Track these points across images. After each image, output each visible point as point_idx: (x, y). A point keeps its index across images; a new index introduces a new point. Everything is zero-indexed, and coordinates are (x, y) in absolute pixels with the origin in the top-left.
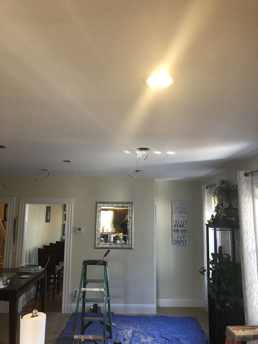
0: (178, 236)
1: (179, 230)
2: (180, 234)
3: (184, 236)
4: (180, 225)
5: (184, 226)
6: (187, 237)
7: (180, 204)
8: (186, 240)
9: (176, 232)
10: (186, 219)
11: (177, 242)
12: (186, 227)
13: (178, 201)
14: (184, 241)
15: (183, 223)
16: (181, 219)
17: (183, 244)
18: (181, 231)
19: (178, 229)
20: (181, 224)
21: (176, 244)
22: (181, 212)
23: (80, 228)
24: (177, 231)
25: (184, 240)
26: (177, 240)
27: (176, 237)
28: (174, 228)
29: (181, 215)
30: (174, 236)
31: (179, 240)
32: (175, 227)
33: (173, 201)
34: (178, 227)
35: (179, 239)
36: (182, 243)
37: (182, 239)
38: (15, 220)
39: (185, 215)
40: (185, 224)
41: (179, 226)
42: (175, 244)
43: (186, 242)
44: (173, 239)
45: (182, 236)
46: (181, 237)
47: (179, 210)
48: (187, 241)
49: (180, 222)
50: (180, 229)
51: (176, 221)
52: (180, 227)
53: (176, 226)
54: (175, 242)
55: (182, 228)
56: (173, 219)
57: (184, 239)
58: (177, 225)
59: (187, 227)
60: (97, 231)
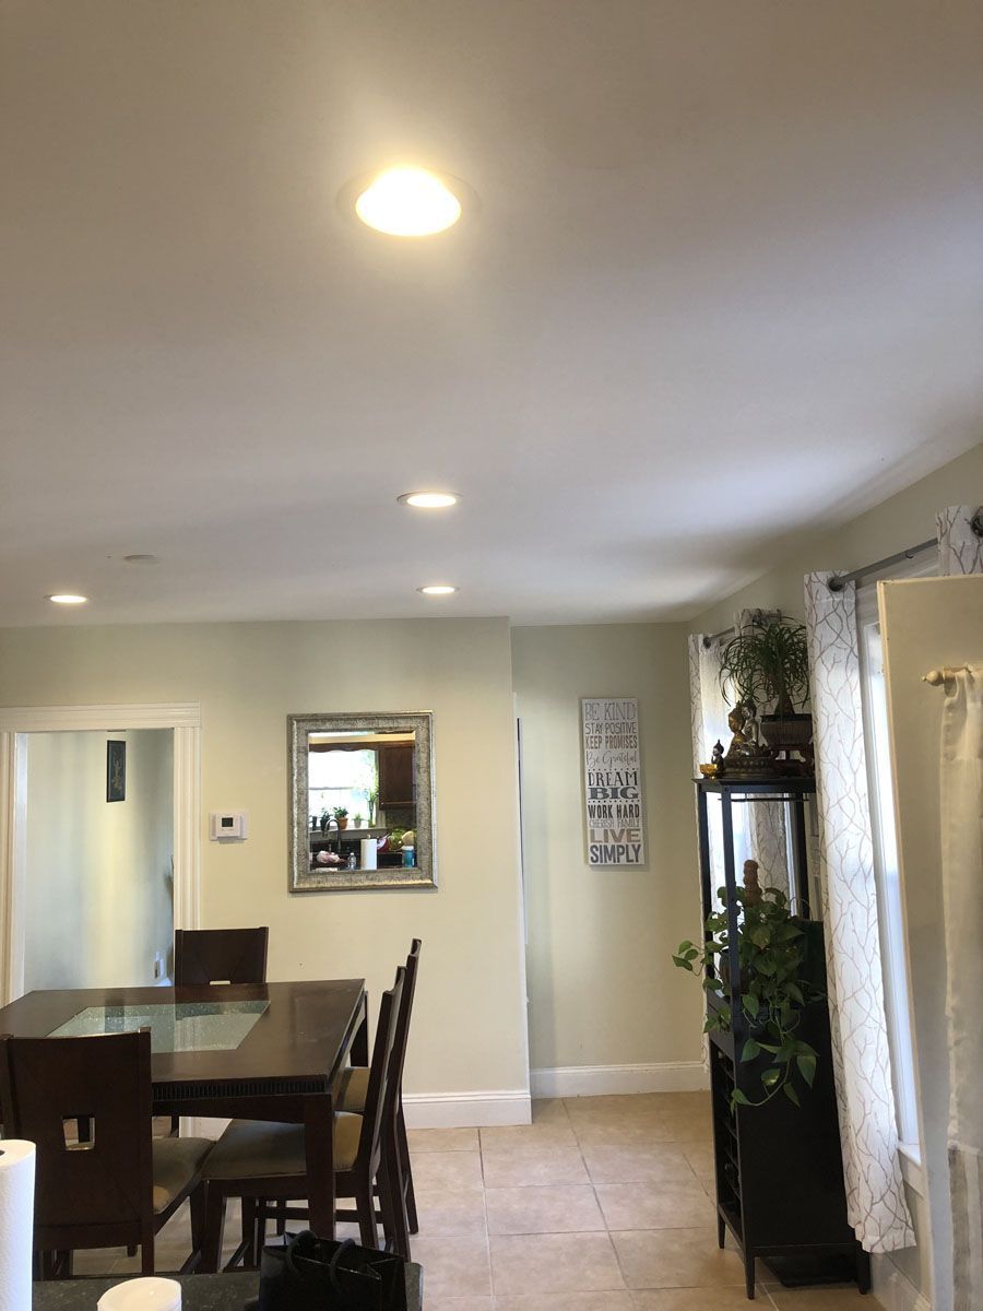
0: (606, 831)
1: (610, 807)
2: (616, 824)
3: (629, 831)
4: (615, 791)
5: (630, 792)
6: (640, 833)
7: (611, 710)
8: (639, 846)
9: (599, 817)
10: (636, 765)
11: (603, 856)
12: (635, 796)
13: (602, 702)
14: (631, 849)
15: (624, 782)
16: (618, 766)
17: (628, 861)
18: (619, 811)
19: (606, 804)
20: (618, 785)
21: (599, 863)
22: (616, 742)
23: (232, 819)
24: (605, 812)
25: (630, 844)
26: (606, 847)
27: (599, 836)
28: (591, 803)
29: (617, 752)
30: (593, 832)
31: (613, 847)
32: (594, 796)
33: (585, 701)
34: (606, 796)
35: (611, 842)
36: (623, 858)
37: (624, 842)
39: (631, 752)
40: (631, 780)
41: (609, 792)
42: (597, 861)
43: (637, 852)
44: (590, 844)
45: (622, 831)
46: (617, 834)
47: (609, 734)
48: (642, 847)
49: (613, 777)
50: (614, 804)
51: (599, 777)
52: (615, 796)
53: (600, 796)
54: (598, 853)
55: (622, 802)
56: (587, 767)
57: (629, 840)
58: (604, 790)
59: (640, 796)
60: (295, 824)
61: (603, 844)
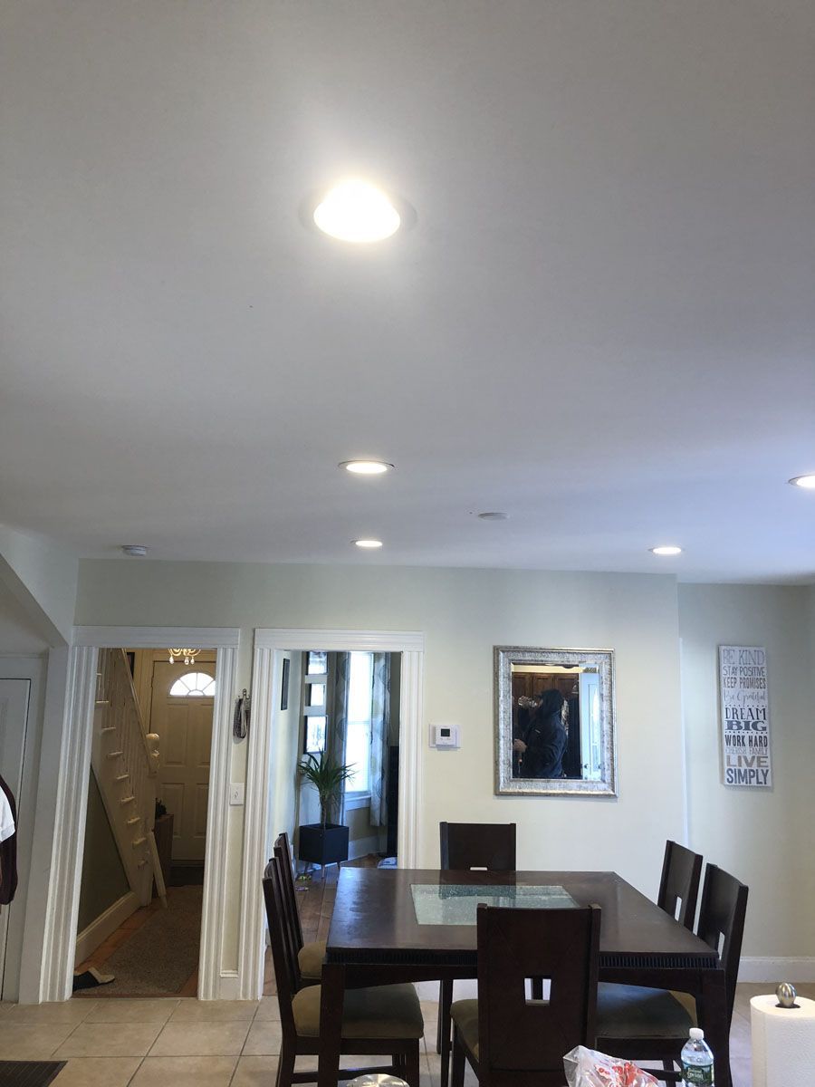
0: (740, 757)
1: (743, 737)
2: (748, 752)
3: (759, 758)
4: (747, 724)
5: (759, 726)
6: (768, 760)
7: (744, 656)
8: (767, 771)
9: (735, 745)
10: (765, 703)
11: (739, 778)
12: (764, 729)
13: (737, 649)
14: (760, 772)
15: (755, 717)
16: (750, 703)
17: (758, 783)
18: (750, 741)
19: (741, 735)
20: (750, 718)
21: (733, 783)
22: (748, 683)
23: (449, 730)
24: (739, 741)
25: (760, 769)
26: (739, 771)
27: (734, 761)
28: (726, 732)
29: (749, 691)
30: (729, 758)
31: (746, 770)
32: (730, 728)
33: (723, 648)
34: (740, 728)
35: (744, 767)
36: (754, 780)
37: (754, 767)
38: (241, 701)
39: (761, 692)
40: (761, 717)
41: (743, 725)
42: (732, 782)
43: (765, 775)
44: (726, 768)
45: (753, 757)
46: (749, 761)
47: (743, 676)
48: (769, 772)
49: (746, 712)
50: (747, 734)
51: (735, 712)
52: (747, 728)
53: (735, 727)
54: (733, 775)
55: (753, 733)
56: (724, 703)
57: (759, 766)
58: (738, 723)
59: (768, 729)
60: (501, 738)
61: (737, 768)
